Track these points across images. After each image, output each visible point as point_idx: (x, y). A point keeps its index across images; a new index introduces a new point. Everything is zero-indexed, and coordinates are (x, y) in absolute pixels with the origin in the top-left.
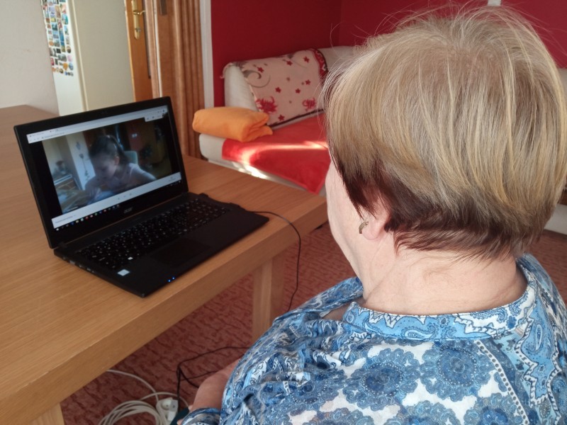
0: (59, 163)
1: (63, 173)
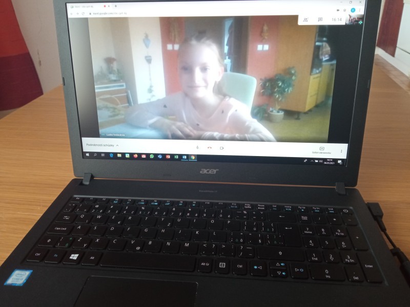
0: (109, 61)
1: (113, 77)
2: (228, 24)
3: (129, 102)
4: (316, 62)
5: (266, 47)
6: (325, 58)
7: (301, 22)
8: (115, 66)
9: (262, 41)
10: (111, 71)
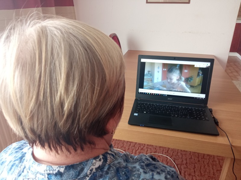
0: (149, 71)
1: (149, 75)
2: (178, 66)
3: (152, 81)
4: (198, 75)
5: (187, 71)
6: (201, 74)
7: (195, 66)
8: (150, 73)
9: (186, 70)
10: (149, 74)
